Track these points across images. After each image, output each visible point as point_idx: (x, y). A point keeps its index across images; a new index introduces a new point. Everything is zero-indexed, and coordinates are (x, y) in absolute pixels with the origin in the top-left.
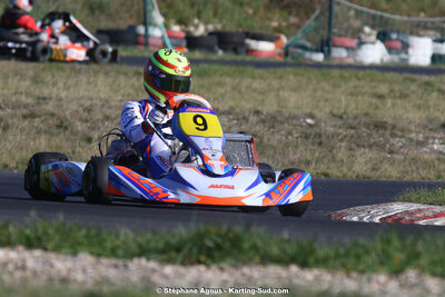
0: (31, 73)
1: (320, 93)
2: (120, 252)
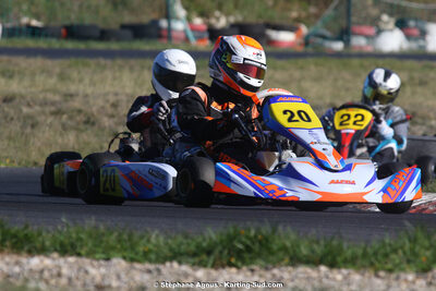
0: (57, 70)
1: (340, 83)
2: (153, 256)
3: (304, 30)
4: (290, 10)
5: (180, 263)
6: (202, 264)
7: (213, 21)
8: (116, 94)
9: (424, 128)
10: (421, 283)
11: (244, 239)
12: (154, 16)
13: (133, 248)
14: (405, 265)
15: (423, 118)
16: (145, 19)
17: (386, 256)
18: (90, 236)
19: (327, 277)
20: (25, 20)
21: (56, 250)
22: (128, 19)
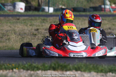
2: (104, 71)
5: (112, 73)
12: (100, 4)
20: (60, 6)
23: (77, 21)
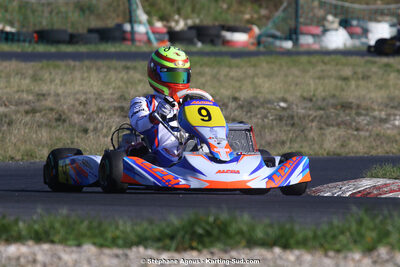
0: (31, 72)
1: (290, 78)
2: (120, 242)
3: (256, 30)
4: (243, 13)
5: (146, 247)
6: (166, 249)
7: (173, 24)
8: (85, 93)
9: (368, 118)
10: (367, 261)
11: (204, 224)
12: (118, 21)
13: (102, 234)
14: (351, 246)
15: (367, 109)
16: (111, 23)
17: (334, 237)
18: (63, 224)
19: (281, 258)
21: (31, 238)
22: (95, 23)
23: (51, 73)
